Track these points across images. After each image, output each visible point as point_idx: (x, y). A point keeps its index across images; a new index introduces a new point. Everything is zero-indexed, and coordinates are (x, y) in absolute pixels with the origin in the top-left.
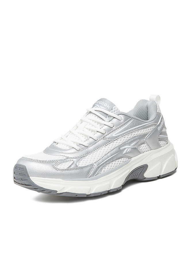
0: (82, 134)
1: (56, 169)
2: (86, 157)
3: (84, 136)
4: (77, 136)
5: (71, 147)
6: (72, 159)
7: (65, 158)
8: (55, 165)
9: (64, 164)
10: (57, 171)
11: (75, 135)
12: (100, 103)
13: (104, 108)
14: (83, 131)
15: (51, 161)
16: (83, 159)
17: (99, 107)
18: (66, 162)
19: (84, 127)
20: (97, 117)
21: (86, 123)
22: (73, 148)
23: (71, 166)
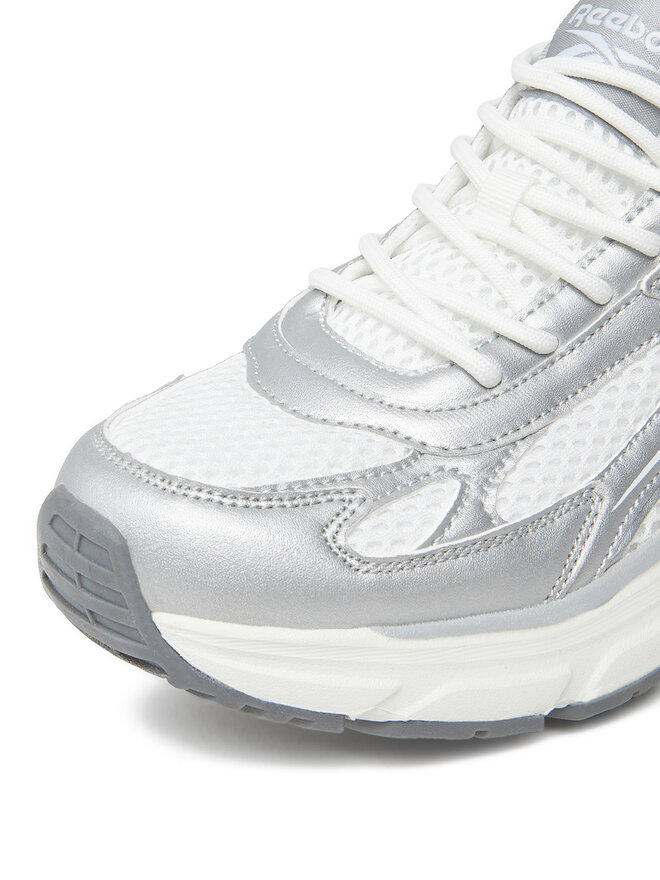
0: (510, 252)
1: (343, 557)
2: (543, 441)
3: (520, 268)
4: (472, 265)
5: (442, 359)
6: (449, 464)
7: (400, 453)
8: (333, 527)
9: (396, 506)
10: (346, 574)
11: (458, 252)
12: (617, 28)
13: (643, 64)
14: (512, 225)
15: (304, 484)
16: (526, 459)
17: (608, 53)
18: (408, 490)
19: (522, 202)
20: (598, 128)
21: (530, 169)
22: (453, 364)
23: (447, 523)
